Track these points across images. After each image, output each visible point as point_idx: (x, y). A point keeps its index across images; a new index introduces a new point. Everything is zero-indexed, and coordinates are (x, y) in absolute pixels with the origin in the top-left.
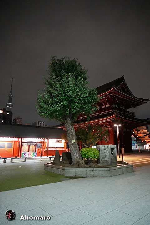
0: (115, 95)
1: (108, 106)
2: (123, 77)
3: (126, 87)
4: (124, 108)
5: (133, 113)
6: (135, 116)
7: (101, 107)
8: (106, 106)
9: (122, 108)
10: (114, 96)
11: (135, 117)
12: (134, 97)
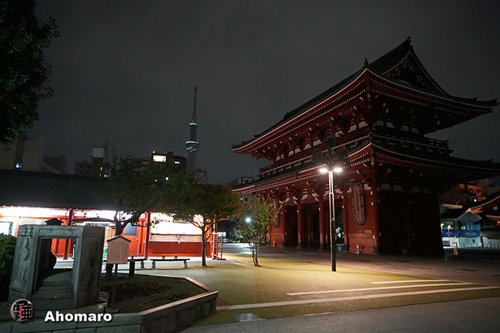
0: (377, 94)
1: (363, 124)
2: (408, 42)
3: (419, 69)
4: (414, 130)
5: (445, 144)
6: (451, 151)
7: (345, 129)
8: (358, 127)
9: (410, 130)
10: (373, 95)
11: (451, 155)
12: (447, 95)
